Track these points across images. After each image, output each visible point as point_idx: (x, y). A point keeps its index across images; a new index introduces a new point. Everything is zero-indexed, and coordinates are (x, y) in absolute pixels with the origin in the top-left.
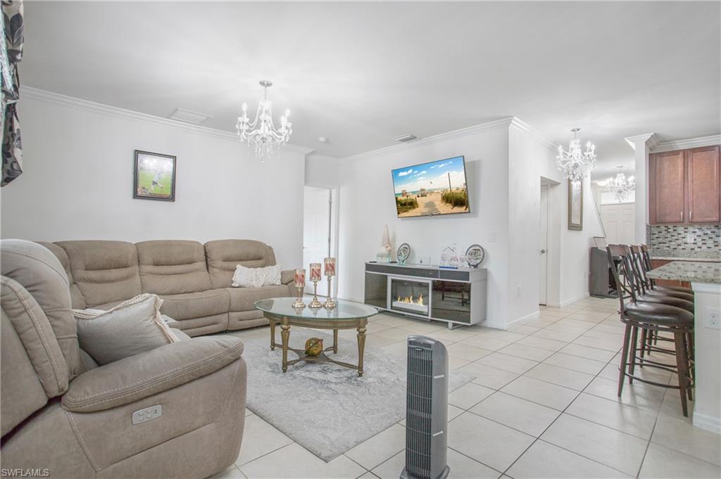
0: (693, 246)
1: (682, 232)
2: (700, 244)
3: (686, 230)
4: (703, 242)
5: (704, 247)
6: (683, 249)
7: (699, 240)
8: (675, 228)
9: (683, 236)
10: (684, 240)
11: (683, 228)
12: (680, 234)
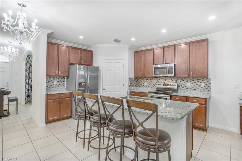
0: (56, 86)
1: (52, 80)
2: (58, 85)
3: (54, 79)
4: (60, 84)
5: (60, 86)
6: (52, 87)
7: (58, 83)
8: (50, 78)
9: (53, 81)
10: (53, 83)
11: (53, 78)
12: (52, 81)
